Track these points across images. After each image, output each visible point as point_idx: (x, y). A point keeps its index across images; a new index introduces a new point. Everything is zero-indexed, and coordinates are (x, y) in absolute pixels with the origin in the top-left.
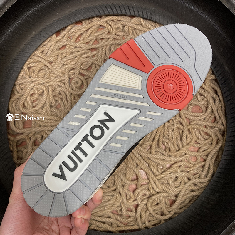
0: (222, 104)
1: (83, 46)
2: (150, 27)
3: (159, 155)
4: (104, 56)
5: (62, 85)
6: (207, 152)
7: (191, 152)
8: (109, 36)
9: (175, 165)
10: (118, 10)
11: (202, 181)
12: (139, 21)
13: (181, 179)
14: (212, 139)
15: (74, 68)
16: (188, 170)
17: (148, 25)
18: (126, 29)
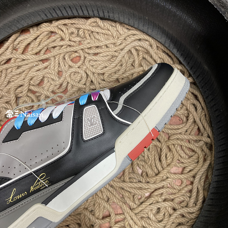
0: (205, 111)
1: (32, 57)
2: (109, 27)
3: (135, 183)
4: (57, 67)
5: (8, 106)
6: (193, 173)
7: (173, 174)
8: (61, 43)
9: (156, 193)
10: (68, 12)
11: (191, 211)
12: (95, 22)
13: (164, 210)
14: (197, 155)
15: (22, 84)
16: (172, 197)
17: (106, 26)
18: (81, 32)
